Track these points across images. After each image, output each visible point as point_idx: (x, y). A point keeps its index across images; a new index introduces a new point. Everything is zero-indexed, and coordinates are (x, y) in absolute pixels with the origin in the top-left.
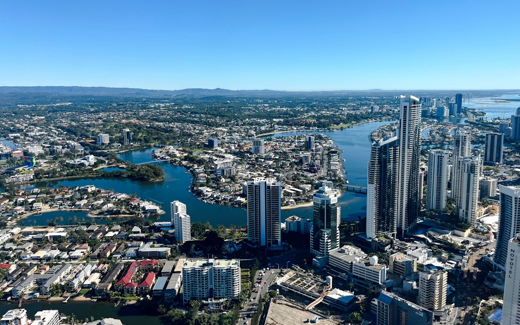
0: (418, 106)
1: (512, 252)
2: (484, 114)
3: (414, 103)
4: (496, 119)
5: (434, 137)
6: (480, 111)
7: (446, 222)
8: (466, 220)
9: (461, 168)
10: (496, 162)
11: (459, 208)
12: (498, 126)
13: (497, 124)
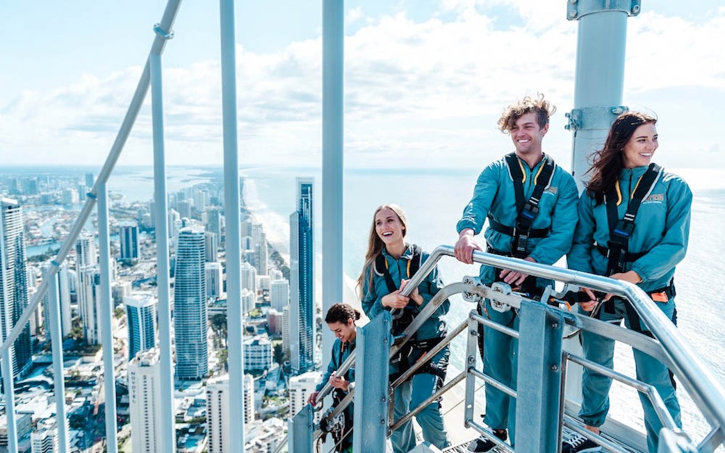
0: (16, 211)
1: (133, 375)
2: (120, 197)
3: (10, 208)
4: (134, 203)
5: (59, 233)
6: (117, 193)
7: (72, 350)
8: (96, 341)
9: (84, 281)
10: (134, 257)
11: (86, 328)
12: (136, 212)
13: (135, 209)
